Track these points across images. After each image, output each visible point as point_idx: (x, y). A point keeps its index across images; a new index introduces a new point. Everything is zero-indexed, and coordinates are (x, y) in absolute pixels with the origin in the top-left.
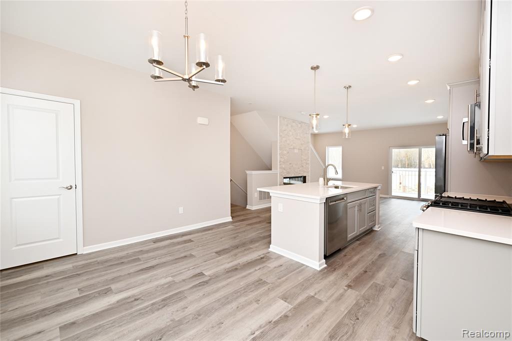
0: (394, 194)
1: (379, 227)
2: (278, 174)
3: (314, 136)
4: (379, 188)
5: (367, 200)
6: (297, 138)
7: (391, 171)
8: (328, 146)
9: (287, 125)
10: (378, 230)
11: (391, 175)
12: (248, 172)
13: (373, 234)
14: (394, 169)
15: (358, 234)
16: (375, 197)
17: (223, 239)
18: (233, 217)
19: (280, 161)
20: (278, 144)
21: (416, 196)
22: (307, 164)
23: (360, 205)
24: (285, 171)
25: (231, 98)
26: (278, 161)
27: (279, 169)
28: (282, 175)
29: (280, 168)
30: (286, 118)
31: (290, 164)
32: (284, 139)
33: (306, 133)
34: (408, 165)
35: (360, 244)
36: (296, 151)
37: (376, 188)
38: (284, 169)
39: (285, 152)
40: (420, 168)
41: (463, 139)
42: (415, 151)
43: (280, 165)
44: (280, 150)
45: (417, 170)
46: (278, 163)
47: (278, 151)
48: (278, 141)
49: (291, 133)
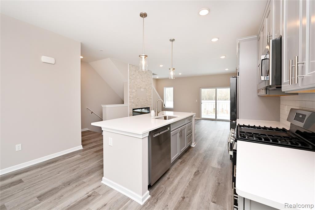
0: (203, 116)
1: (194, 145)
2: (129, 106)
3: (157, 80)
4: (194, 116)
5: (186, 126)
6: (143, 80)
7: (201, 102)
8: (165, 87)
9: (135, 71)
10: (194, 146)
11: (201, 105)
12: (103, 106)
13: (190, 150)
14: (202, 101)
15: (180, 154)
16: (192, 123)
17: (61, 173)
18: (83, 145)
19: (130, 97)
20: (128, 85)
21: (215, 118)
22: (150, 99)
23: (181, 131)
24: (133, 104)
25: (81, 44)
26: (129, 97)
27: (129, 104)
28: (131, 107)
29: (130, 102)
30: (134, 66)
31: (138, 99)
32: (133, 81)
33: (150, 78)
34: (208, 99)
35: (181, 163)
36: (142, 90)
37: (192, 116)
38: (133, 103)
39: (134, 91)
40: (216, 100)
41: (262, 76)
42: (213, 90)
43: (130, 99)
44: (130, 89)
45: (215, 101)
46: (129, 99)
47: (128, 89)
48: (128, 83)
49: (138, 77)
